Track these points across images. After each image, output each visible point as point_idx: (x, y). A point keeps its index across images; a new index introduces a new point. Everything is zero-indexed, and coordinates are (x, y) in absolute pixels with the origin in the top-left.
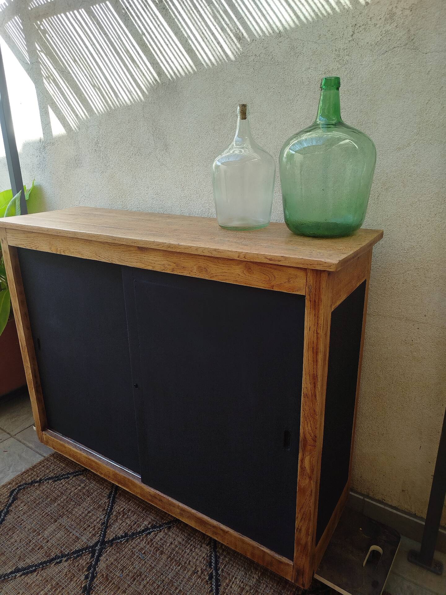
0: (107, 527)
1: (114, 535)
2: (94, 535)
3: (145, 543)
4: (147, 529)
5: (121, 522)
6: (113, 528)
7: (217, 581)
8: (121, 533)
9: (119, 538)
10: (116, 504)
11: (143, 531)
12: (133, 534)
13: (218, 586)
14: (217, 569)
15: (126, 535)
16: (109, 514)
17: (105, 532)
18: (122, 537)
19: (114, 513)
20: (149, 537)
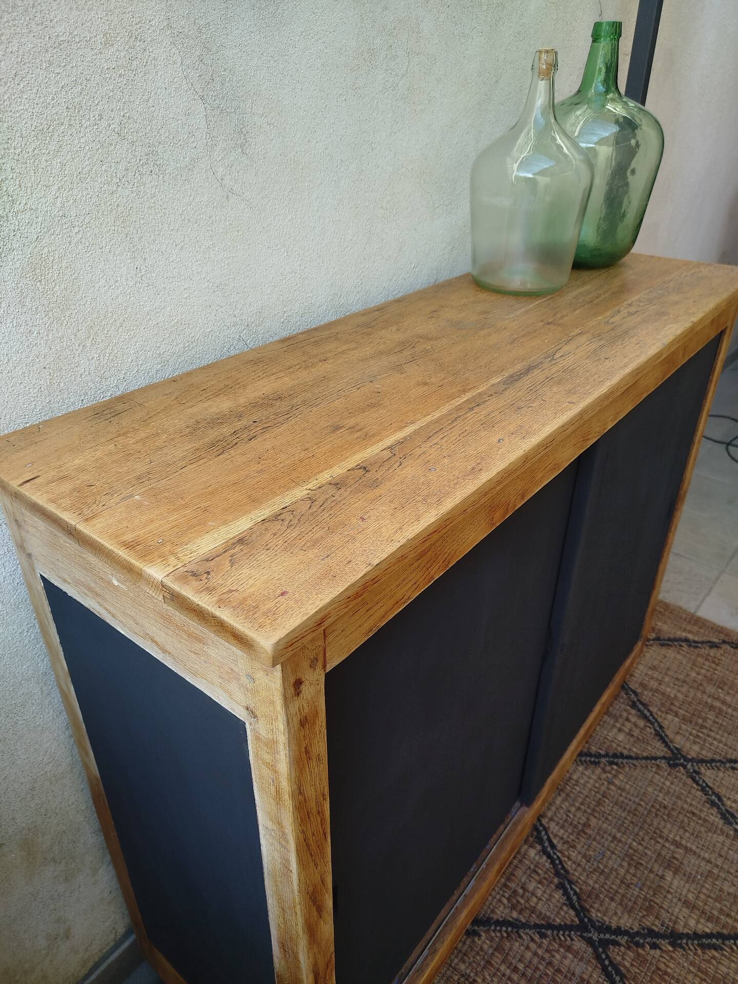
0: (550, 926)
1: (565, 908)
2: (569, 949)
3: (574, 852)
4: (544, 851)
5: (535, 899)
6: (548, 914)
7: (615, 756)
8: (558, 895)
9: (569, 899)
10: (492, 915)
11: (549, 856)
12: (557, 874)
13: (622, 756)
14: (599, 756)
15: (561, 886)
16: (516, 926)
17: (559, 928)
18: (566, 893)
19: (515, 914)
20: (559, 846)
